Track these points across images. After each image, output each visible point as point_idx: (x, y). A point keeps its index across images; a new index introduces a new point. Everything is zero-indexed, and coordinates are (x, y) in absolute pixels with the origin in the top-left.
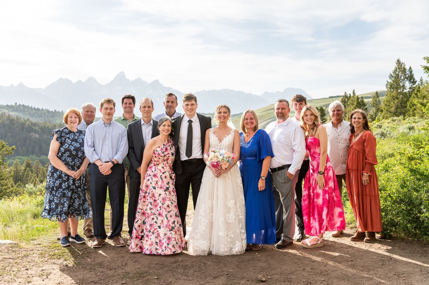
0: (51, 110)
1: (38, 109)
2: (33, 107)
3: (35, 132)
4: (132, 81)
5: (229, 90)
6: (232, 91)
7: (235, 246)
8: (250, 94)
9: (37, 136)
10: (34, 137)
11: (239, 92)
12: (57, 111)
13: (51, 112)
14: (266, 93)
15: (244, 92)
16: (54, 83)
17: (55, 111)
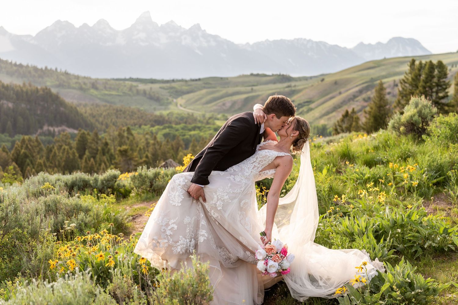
0: (39, 67)
1: (21, 66)
2: (13, 62)
3: (8, 99)
4: (162, 25)
5: (305, 39)
6: (310, 41)
7: (178, 244)
8: (337, 46)
9: (10, 105)
10: (5, 106)
11: (320, 42)
12: (49, 68)
13: (40, 69)
14: (361, 45)
15: (327, 43)
16: (48, 27)
17: (46, 68)
